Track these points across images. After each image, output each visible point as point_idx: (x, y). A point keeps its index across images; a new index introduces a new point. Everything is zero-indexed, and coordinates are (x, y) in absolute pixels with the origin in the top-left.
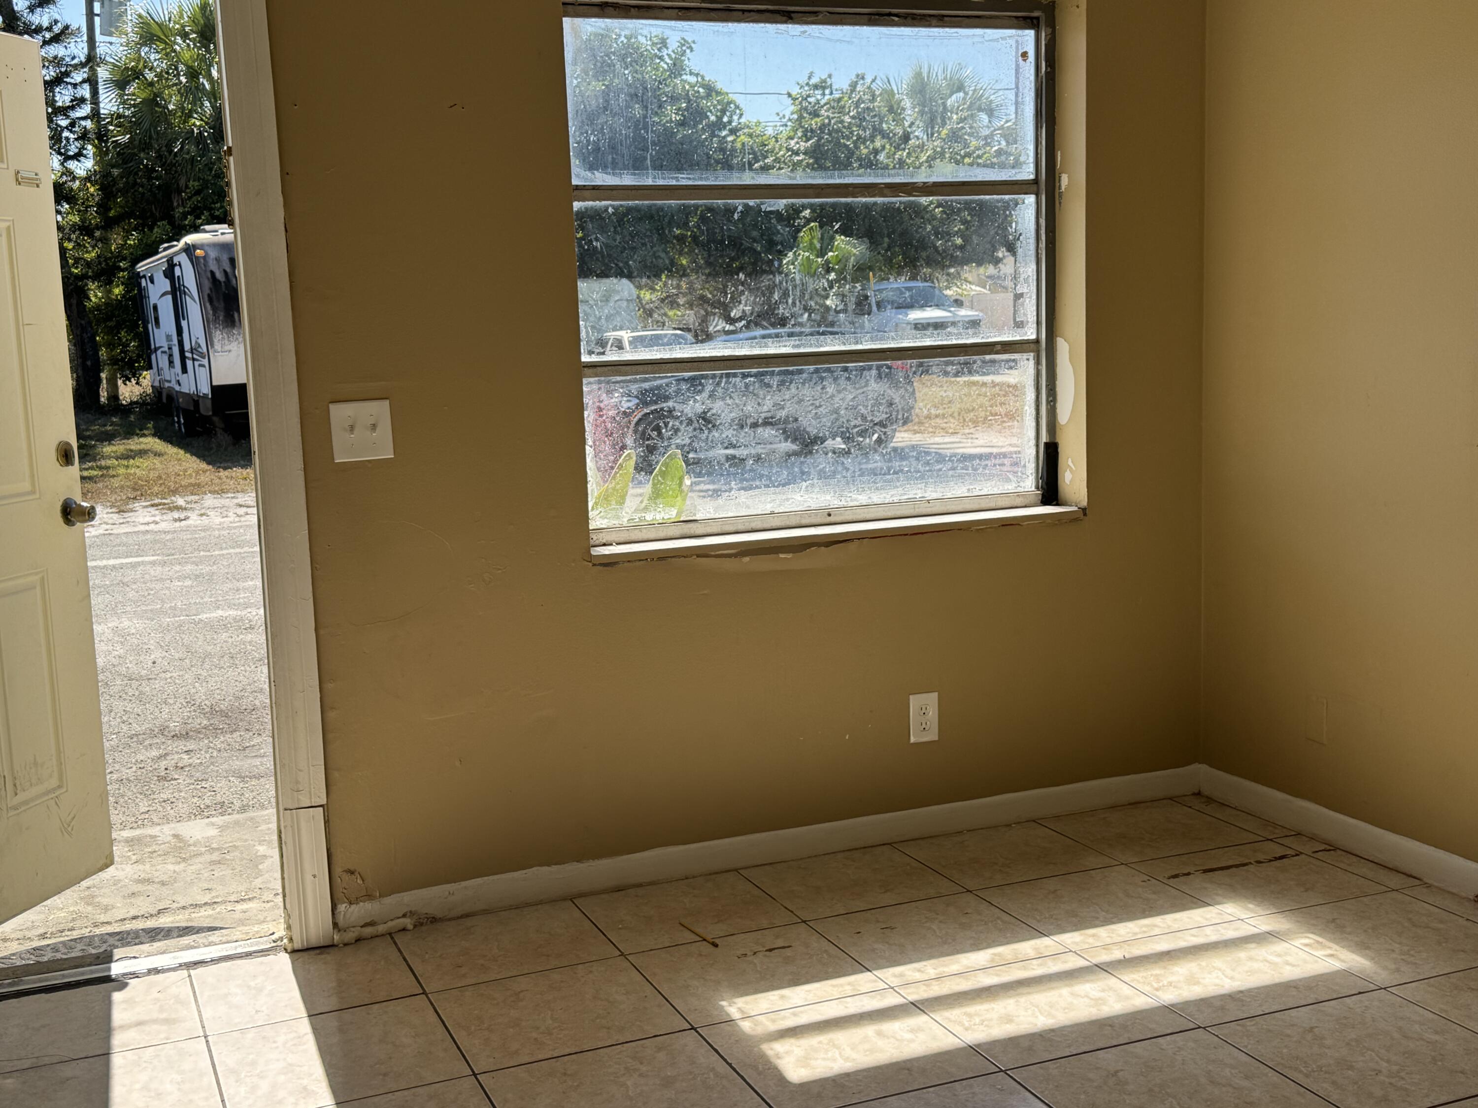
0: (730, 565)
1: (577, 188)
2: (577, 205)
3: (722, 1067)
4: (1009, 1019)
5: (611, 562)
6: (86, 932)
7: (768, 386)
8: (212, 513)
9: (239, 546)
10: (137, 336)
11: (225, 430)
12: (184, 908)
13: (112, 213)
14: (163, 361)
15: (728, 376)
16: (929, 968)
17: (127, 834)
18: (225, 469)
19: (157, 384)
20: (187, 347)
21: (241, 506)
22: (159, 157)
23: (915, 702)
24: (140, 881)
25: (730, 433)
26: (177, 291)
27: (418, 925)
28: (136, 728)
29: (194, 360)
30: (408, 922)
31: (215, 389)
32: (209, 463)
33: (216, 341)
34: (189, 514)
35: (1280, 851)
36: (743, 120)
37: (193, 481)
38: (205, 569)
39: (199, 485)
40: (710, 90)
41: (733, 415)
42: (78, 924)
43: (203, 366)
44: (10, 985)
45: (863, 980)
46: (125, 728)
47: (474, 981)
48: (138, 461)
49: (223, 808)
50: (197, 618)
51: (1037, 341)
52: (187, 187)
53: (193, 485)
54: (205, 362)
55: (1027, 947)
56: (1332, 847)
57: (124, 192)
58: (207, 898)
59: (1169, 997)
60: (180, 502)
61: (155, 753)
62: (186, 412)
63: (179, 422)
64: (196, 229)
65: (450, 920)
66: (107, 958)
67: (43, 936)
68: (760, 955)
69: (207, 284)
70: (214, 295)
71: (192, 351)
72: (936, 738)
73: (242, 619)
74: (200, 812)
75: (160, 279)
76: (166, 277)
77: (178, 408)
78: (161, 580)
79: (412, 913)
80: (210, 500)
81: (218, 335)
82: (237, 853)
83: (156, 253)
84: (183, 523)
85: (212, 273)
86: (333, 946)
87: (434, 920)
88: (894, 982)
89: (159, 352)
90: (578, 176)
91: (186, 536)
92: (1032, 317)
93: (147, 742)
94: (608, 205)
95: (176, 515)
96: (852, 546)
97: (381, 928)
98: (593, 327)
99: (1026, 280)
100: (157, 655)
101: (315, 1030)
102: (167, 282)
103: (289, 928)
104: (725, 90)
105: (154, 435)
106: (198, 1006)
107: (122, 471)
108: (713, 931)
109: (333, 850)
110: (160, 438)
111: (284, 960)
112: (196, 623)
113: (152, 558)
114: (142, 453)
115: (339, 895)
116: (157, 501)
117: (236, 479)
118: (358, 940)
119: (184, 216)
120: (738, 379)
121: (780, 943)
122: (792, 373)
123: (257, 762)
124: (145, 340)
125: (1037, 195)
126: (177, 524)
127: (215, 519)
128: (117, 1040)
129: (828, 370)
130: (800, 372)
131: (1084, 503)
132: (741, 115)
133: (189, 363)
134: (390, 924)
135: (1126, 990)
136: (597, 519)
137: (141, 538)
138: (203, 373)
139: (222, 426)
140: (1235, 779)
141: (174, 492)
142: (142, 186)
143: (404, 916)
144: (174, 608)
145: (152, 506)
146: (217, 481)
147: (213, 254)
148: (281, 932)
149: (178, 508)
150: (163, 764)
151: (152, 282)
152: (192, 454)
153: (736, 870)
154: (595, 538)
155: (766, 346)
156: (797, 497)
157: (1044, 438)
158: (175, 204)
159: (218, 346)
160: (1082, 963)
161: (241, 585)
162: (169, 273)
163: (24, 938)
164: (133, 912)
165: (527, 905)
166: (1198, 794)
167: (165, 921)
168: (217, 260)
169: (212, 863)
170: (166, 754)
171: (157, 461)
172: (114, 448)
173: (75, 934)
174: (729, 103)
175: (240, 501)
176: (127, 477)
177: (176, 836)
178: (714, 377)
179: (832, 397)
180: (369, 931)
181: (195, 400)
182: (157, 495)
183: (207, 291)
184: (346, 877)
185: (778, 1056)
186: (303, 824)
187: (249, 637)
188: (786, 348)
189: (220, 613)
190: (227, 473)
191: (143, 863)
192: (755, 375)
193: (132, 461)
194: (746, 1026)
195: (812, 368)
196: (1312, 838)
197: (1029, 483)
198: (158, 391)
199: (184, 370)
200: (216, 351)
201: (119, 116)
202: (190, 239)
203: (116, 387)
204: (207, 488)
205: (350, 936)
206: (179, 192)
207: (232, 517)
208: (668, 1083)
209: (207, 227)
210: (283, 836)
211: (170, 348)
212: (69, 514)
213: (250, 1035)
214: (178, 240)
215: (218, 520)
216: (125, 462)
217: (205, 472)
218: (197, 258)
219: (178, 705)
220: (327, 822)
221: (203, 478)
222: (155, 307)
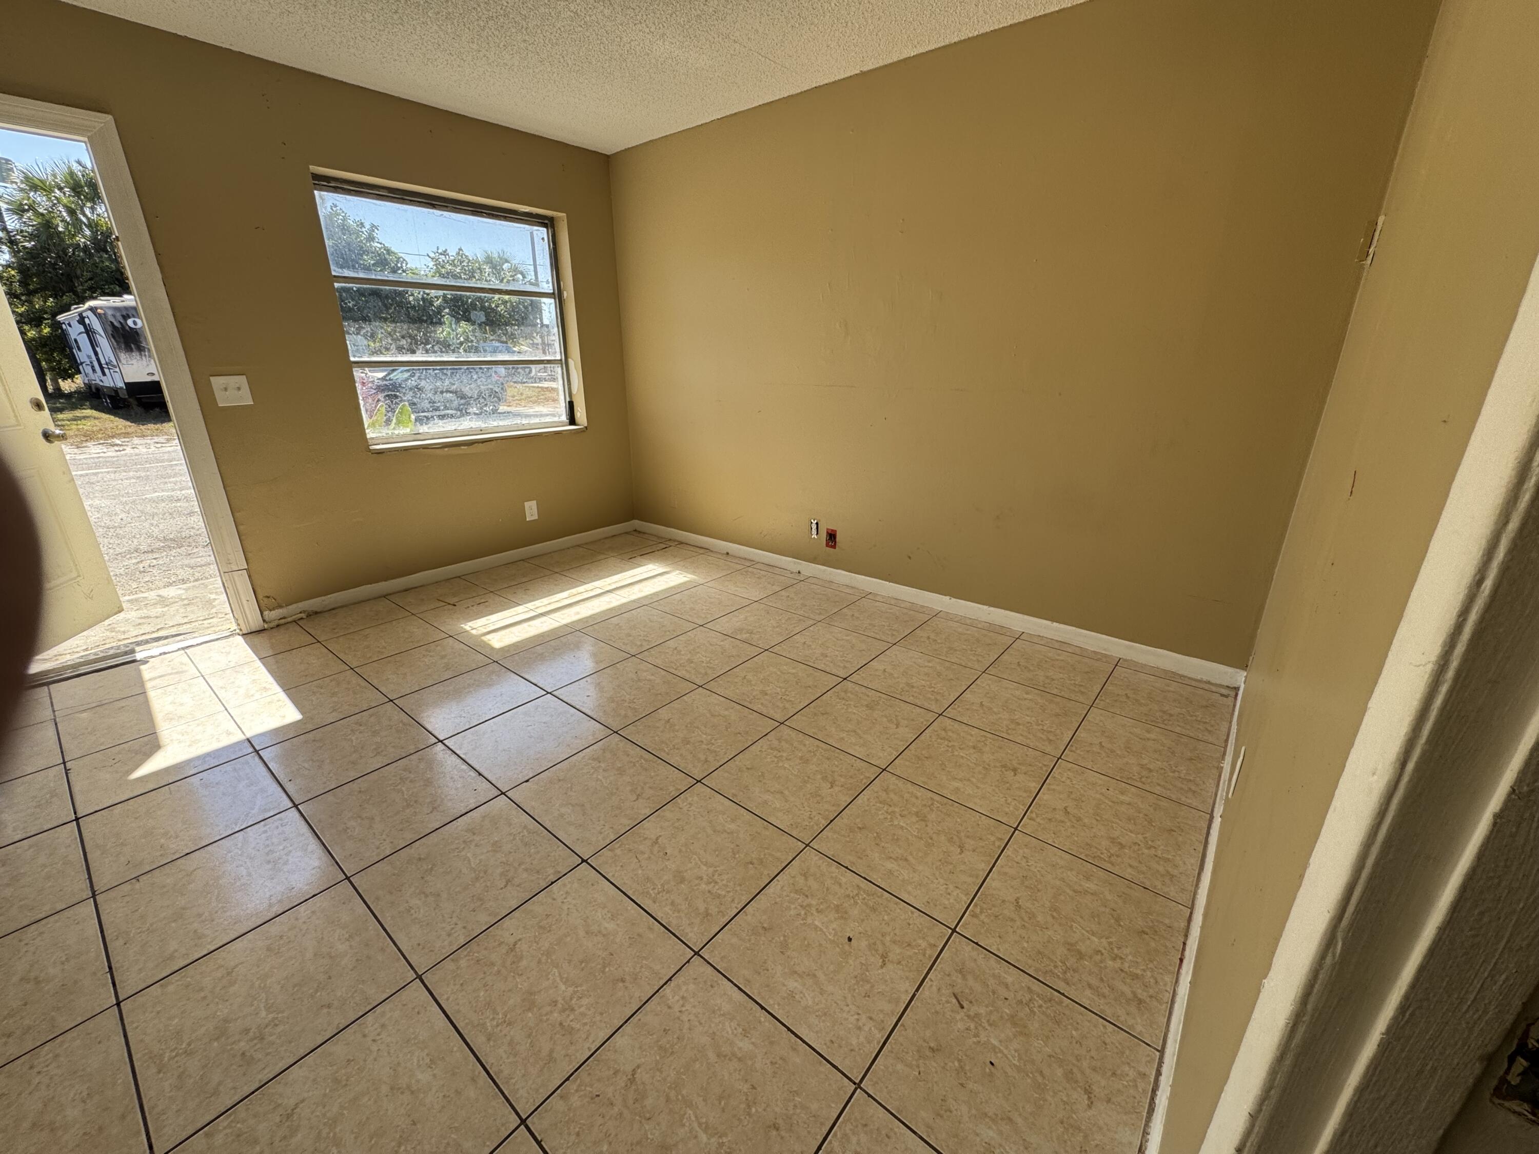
0: (438, 451)
1: (335, 276)
2: (336, 285)
3: (466, 648)
4: (578, 613)
5: (380, 452)
6: (114, 644)
7: (446, 374)
8: (140, 447)
9: (161, 462)
10: (66, 356)
11: (139, 406)
12: (173, 626)
13: (31, 287)
14: (88, 370)
15: (426, 369)
16: (545, 601)
17: (127, 598)
18: (143, 425)
19: (86, 382)
20: (103, 362)
21: (157, 443)
22: (59, 257)
23: (527, 504)
24: (141, 618)
25: (430, 395)
26: (89, 332)
27: (309, 616)
28: (118, 550)
29: (109, 369)
30: (303, 615)
31: (126, 384)
32: (132, 422)
33: (122, 359)
34: (125, 447)
35: (665, 546)
36: (408, 266)
37: (123, 431)
38: (143, 474)
39: (128, 433)
40: (389, 252)
41: (431, 387)
42: (108, 641)
43: (116, 372)
44: (71, 672)
45: (520, 609)
46: (111, 551)
47: (342, 634)
48: (83, 422)
49: (183, 581)
50: (144, 497)
51: (561, 360)
52: (82, 275)
53: (125, 433)
54: (117, 370)
55: (581, 589)
56: (681, 543)
57: (37, 275)
58: (186, 620)
59: (633, 597)
60: (118, 442)
61: (134, 561)
62: (110, 397)
63: (106, 402)
64: (95, 298)
65: (325, 612)
66: (133, 651)
67: (86, 650)
68: (475, 607)
69: (109, 329)
70: (116, 335)
71: (107, 364)
72: (537, 518)
73: (172, 496)
74: (170, 584)
75: (75, 323)
76: (80, 323)
77: (104, 394)
78: (115, 480)
79: (304, 612)
80: (136, 441)
81: (123, 356)
82: (198, 599)
83: (69, 310)
84: (122, 452)
85: (111, 322)
86: (265, 630)
87: (316, 613)
88: (532, 608)
89: (84, 365)
90: (335, 271)
91: (125, 458)
92: (558, 350)
93: (128, 557)
94: (355, 286)
95: (117, 448)
96: (493, 443)
97: (289, 619)
98: (354, 345)
99: (554, 334)
100: (123, 515)
101: (264, 664)
102: (82, 327)
103: (238, 625)
104: (396, 251)
105: (91, 408)
106: (194, 665)
107: (74, 427)
108: (453, 600)
109: (256, 589)
110: (95, 410)
111: (240, 639)
112: (144, 500)
113: (106, 470)
114: (85, 418)
115: (263, 608)
116: (102, 442)
117: (152, 430)
118: (278, 626)
119: (84, 291)
120: (431, 371)
121: (483, 601)
122: (456, 369)
123: (199, 560)
124: (73, 359)
125: (555, 299)
126: (119, 453)
127: (143, 450)
128: (148, 685)
129: (473, 368)
130: (460, 369)
131: (586, 425)
132: (407, 264)
133: (106, 371)
134: (294, 617)
135: (618, 597)
136: (370, 434)
137: (96, 460)
138: (117, 376)
139: (136, 403)
140: (649, 524)
141: (113, 437)
142: (50, 273)
143: (301, 613)
144: (128, 493)
145: (100, 444)
146: (139, 431)
147: (110, 313)
148: (234, 626)
149: (117, 445)
150: (141, 566)
151: (70, 326)
152: (120, 418)
153: (459, 577)
154: (370, 442)
155: (442, 356)
156: (466, 423)
157: (568, 400)
158: (76, 285)
159: (124, 361)
160: (602, 591)
161: (167, 480)
162: (82, 320)
163: (73, 652)
164: (141, 632)
165: (363, 601)
166: (635, 530)
167: (160, 634)
168: (114, 316)
169: (185, 605)
170: (142, 561)
171: (96, 422)
172: (65, 416)
173: (107, 646)
174: (399, 258)
175: (156, 440)
176: (78, 430)
177: (158, 596)
178: (419, 369)
179: (476, 380)
180: (283, 621)
181: (116, 390)
182: (101, 439)
183: (110, 332)
184: (266, 600)
185: (489, 640)
186: (236, 578)
187: (179, 504)
188: (452, 358)
189: (157, 494)
190: (145, 427)
191: (142, 610)
192: (439, 370)
193: (79, 422)
194: (474, 632)
195: (466, 367)
196: (675, 541)
197: (564, 418)
198: (89, 386)
199: (104, 374)
200: (123, 364)
201: (22, 231)
202: (92, 303)
203: (58, 383)
204: (133, 435)
205: (273, 624)
206: (78, 278)
207: (153, 449)
208: (443, 657)
209: (102, 298)
210: (226, 585)
211: (91, 363)
212: (48, 437)
213: (228, 672)
214: (84, 304)
215: (145, 450)
216: (75, 422)
217: (130, 426)
218: (99, 314)
219: (143, 538)
220: (250, 577)
221: (129, 430)
222: (76, 340)
